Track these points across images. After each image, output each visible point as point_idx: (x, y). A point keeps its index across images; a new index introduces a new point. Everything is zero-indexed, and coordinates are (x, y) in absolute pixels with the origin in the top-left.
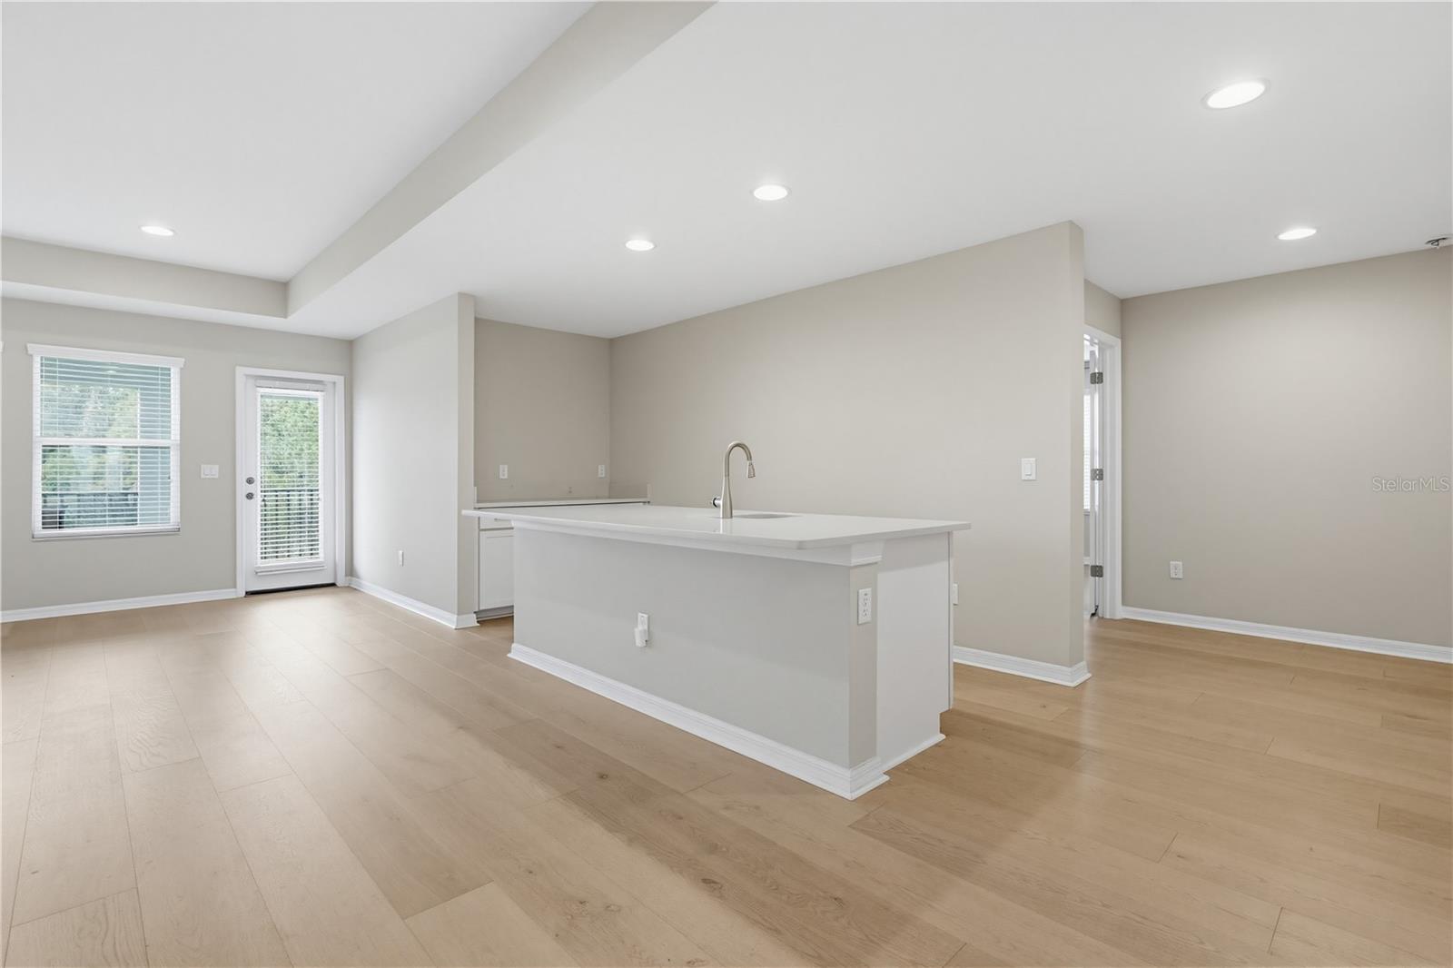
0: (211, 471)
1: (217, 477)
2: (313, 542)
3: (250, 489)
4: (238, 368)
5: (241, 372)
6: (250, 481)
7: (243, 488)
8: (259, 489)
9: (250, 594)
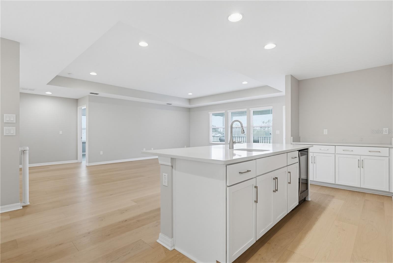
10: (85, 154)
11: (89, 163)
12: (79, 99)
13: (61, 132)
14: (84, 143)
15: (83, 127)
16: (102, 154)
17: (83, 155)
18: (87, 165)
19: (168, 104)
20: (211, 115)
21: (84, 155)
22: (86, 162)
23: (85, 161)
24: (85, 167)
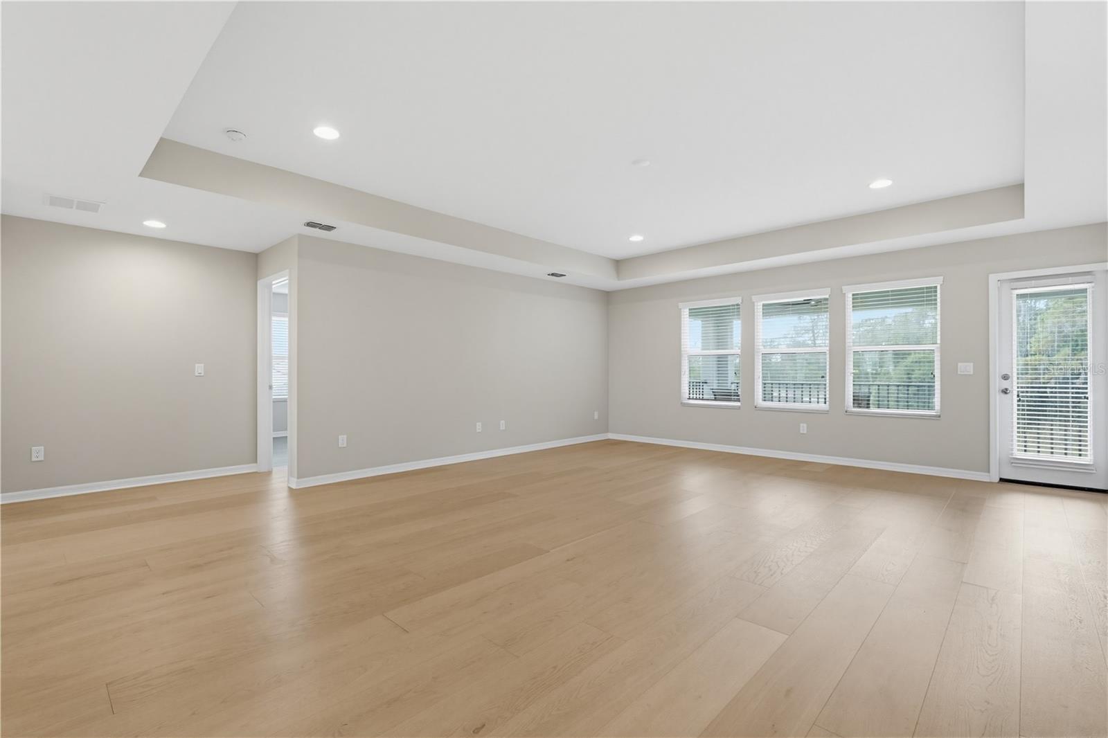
0: (966, 368)
1: (972, 373)
2: (1080, 441)
3: (1005, 384)
4: (991, 276)
5: (993, 279)
6: (1005, 377)
7: (996, 384)
8: (1015, 384)
9: (1002, 480)
10: (286, 437)
11: (298, 478)
12: (263, 252)
13: (199, 369)
14: (280, 404)
15: (275, 352)
16: (345, 445)
17: (274, 438)
18: (294, 487)
19: (553, 275)
20: (685, 312)
21: (279, 441)
22: (290, 474)
23: (286, 468)
24: (285, 494)
